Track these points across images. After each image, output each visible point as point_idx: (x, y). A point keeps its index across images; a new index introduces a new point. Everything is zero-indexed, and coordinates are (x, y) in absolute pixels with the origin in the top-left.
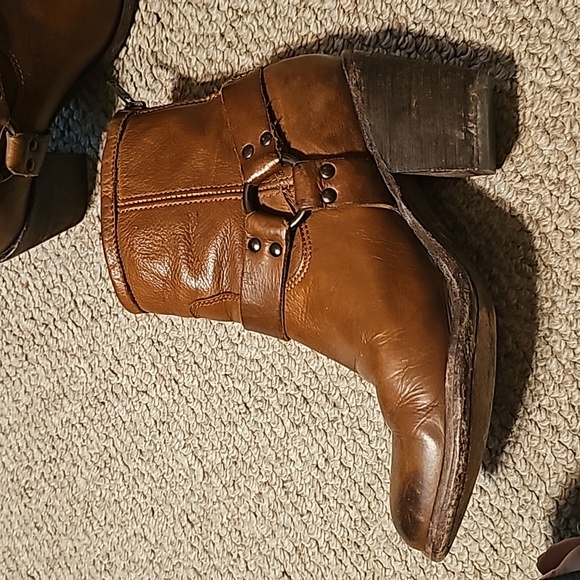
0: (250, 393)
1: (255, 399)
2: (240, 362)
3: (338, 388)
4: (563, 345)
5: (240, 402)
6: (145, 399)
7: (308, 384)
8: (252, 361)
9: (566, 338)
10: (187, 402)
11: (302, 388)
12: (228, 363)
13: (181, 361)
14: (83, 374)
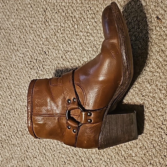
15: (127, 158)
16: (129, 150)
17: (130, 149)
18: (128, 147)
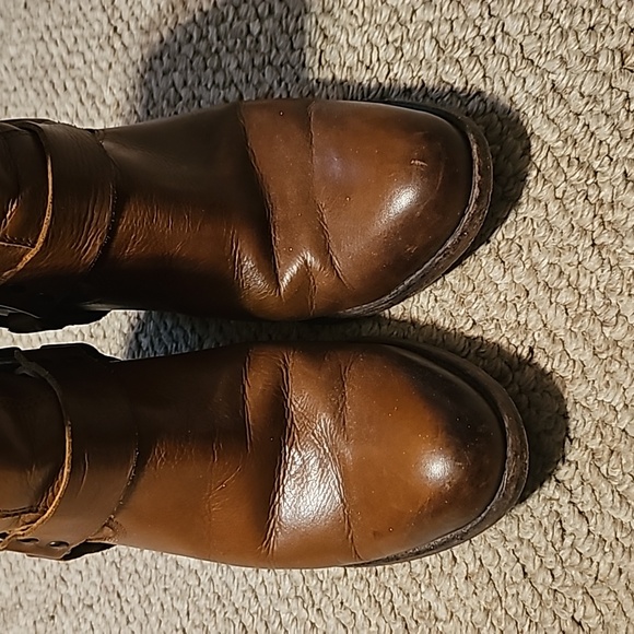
0: (188, 614)
1: (193, 622)
2: (178, 573)
3: (278, 614)
4: (538, 563)
5: (178, 626)
6: (90, 616)
7: (247, 606)
8: (190, 571)
9: (542, 553)
10: (128, 622)
11: (241, 611)
12: (168, 574)
13: (124, 569)
14: (37, 580)
15: (414, 625)
16: (423, 589)
17: (427, 582)
18: (419, 575)
